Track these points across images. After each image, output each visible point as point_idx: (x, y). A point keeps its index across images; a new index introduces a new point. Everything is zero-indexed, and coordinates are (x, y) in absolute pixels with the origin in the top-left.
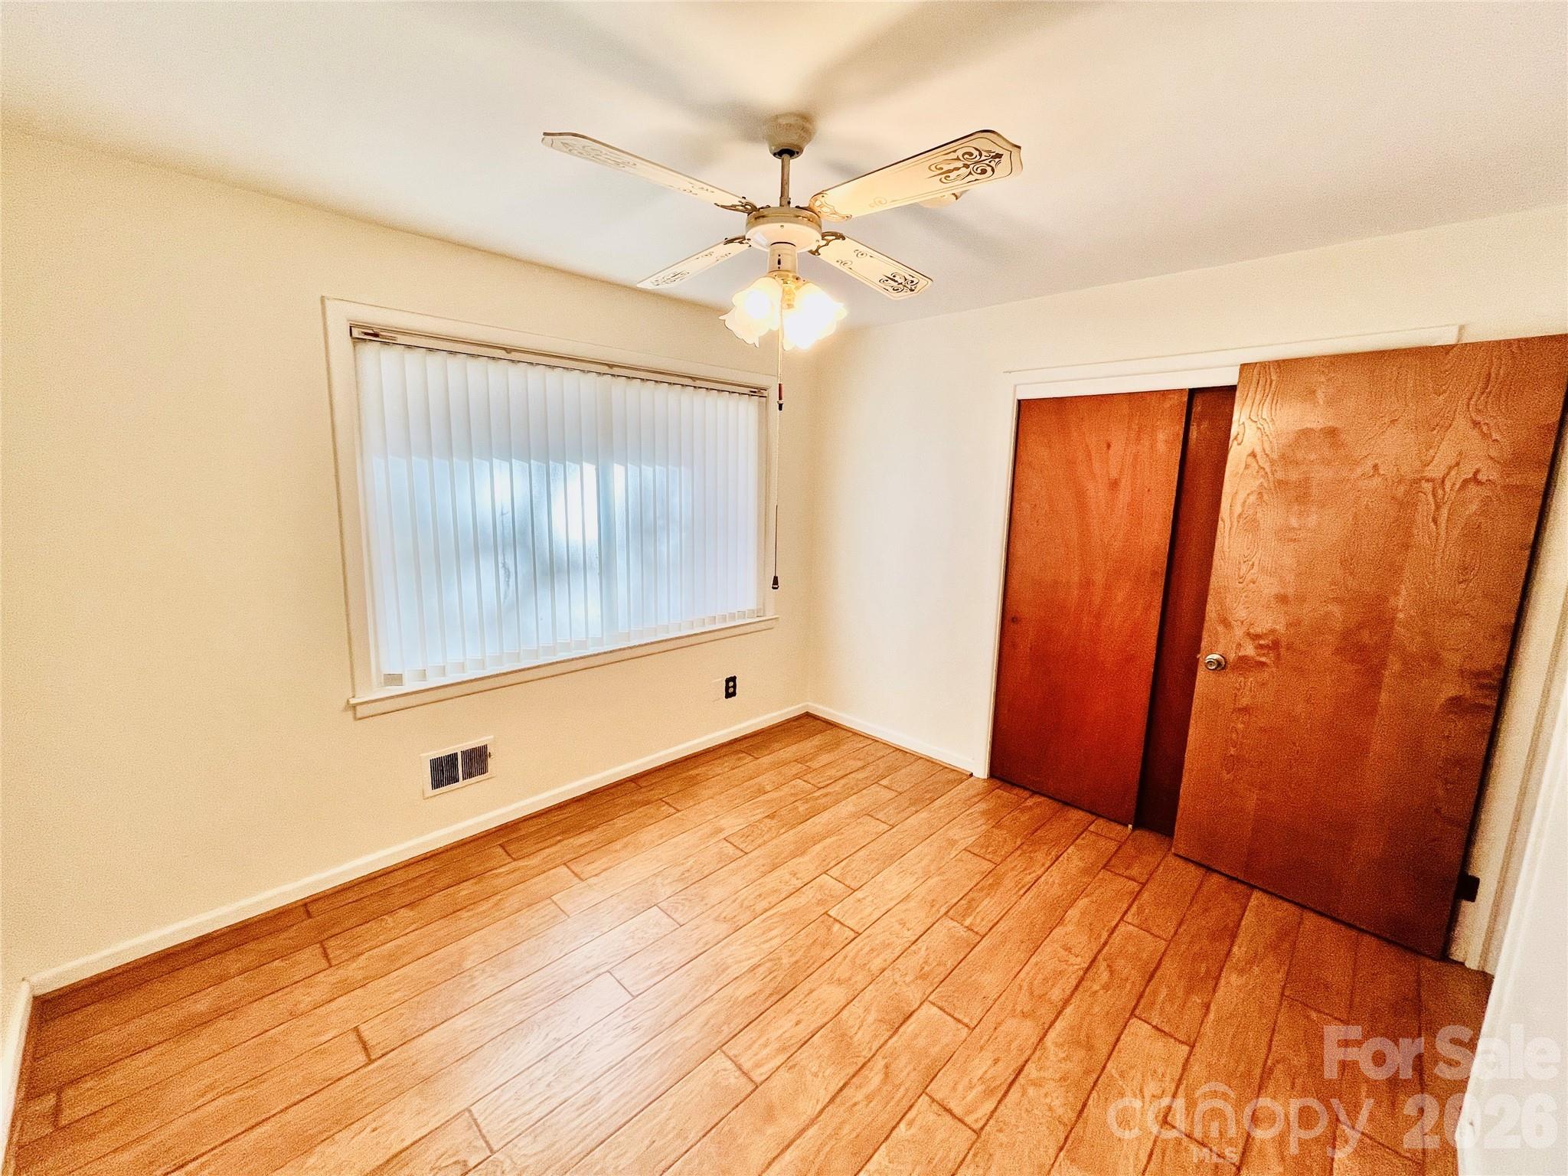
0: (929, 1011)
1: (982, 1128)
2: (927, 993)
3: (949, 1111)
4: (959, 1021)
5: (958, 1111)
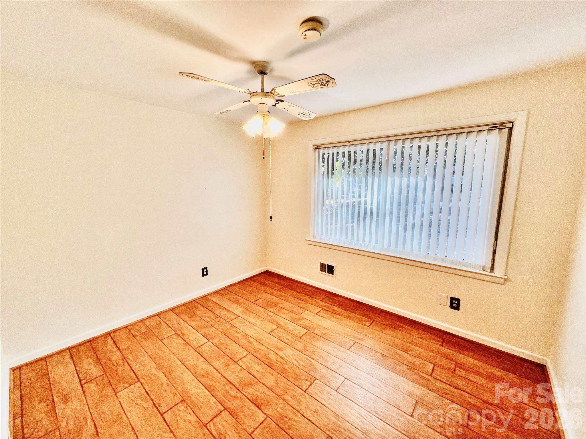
0: (261, 417)
1: (207, 427)
2: (272, 417)
3: (216, 416)
4: (256, 429)
5: (215, 420)
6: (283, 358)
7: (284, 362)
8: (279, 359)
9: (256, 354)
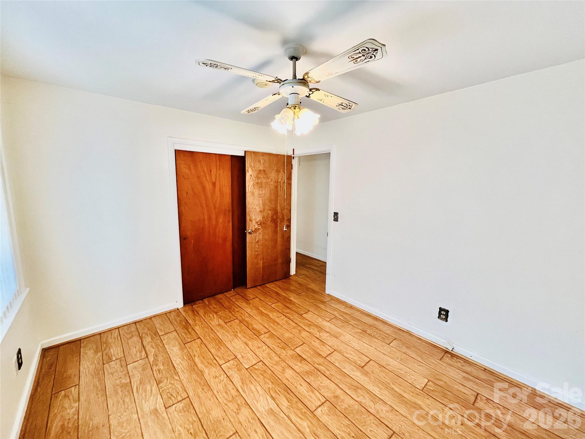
6: (272, 397)
7: (271, 392)
8: (277, 397)
9: (304, 410)
